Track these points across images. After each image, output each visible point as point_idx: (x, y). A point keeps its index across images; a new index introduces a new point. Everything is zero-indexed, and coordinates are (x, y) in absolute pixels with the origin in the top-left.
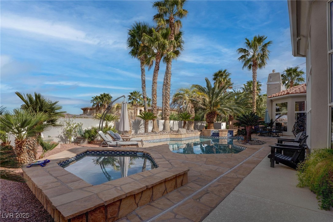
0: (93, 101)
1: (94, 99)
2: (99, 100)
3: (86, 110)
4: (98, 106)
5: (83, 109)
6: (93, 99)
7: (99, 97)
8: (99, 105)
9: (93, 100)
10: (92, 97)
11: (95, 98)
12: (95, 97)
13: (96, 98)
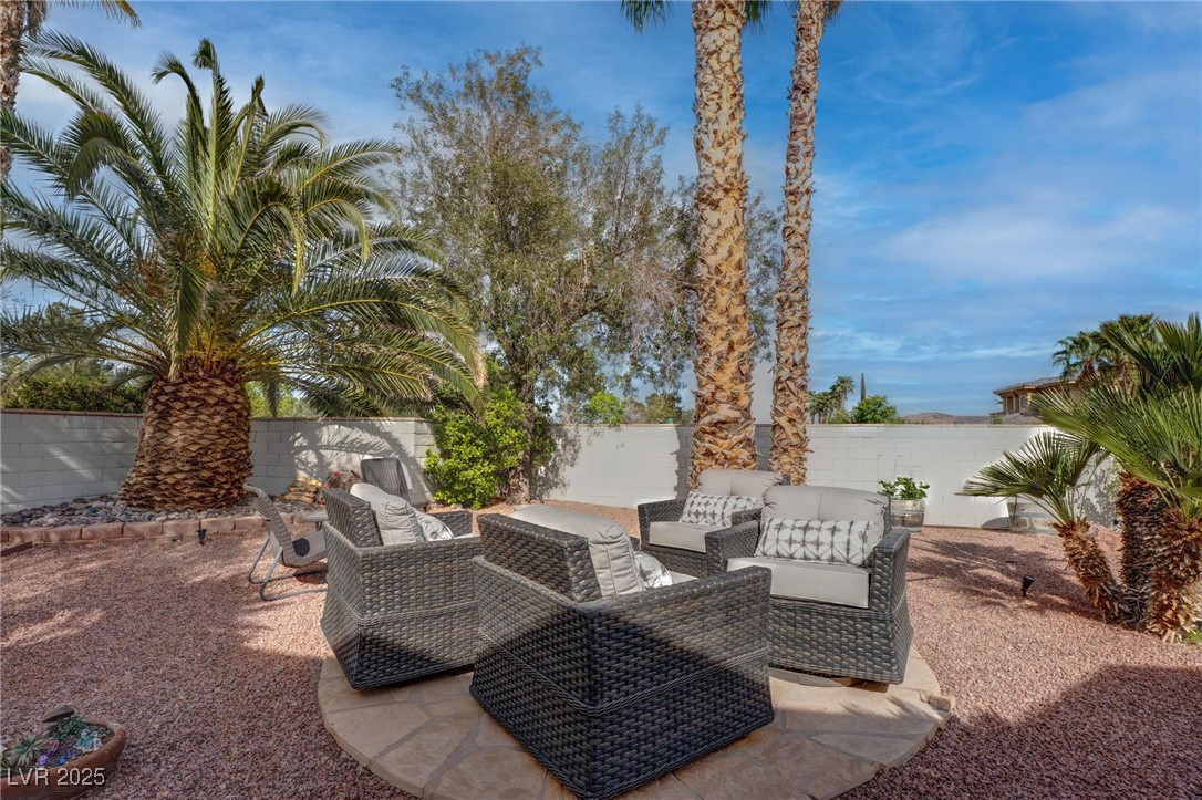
0: (1064, 356)
1: (1071, 347)
2: (1093, 347)
3: (1017, 396)
4: (1088, 371)
5: (1001, 394)
6: (1061, 348)
7: (1095, 337)
8: (1096, 367)
9: (1064, 352)
10: (1061, 342)
11: (1071, 343)
12: (1072, 339)
13: (1080, 343)
